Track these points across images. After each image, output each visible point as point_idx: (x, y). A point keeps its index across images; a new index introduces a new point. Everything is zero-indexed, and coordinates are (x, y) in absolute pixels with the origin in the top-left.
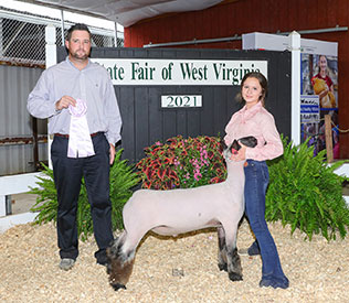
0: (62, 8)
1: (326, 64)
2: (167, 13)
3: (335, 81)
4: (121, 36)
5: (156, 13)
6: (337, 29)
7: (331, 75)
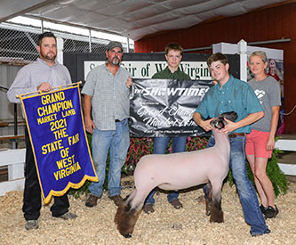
0: (90, 28)
1: (274, 65)
2: (162, 31)
3: (281, 78)
4: (132, 47)
5: (155, 31)
6: (283, 40)
7: (278, 73)
